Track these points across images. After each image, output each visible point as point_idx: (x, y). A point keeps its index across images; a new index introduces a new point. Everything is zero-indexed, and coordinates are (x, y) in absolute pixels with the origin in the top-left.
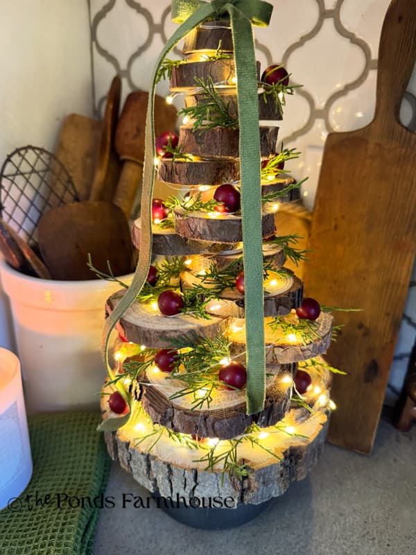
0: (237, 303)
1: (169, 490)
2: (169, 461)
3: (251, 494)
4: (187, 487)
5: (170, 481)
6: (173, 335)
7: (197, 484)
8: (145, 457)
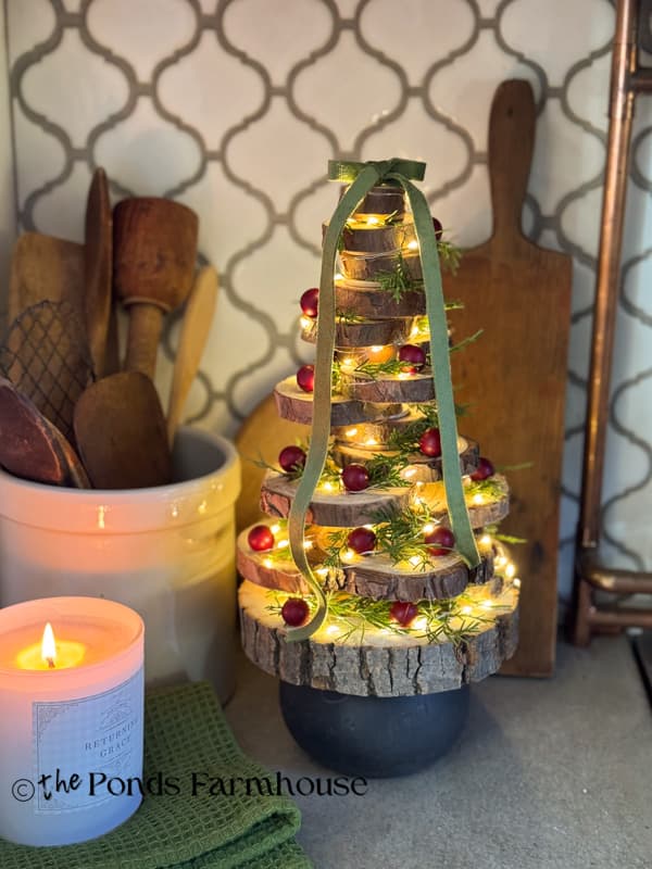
0: (429, 466)
1: (389, 684)
2: (388, 646)
3: (473, 668)
4: (411, 671)
5: (390, 672)
6: (375, 508)
7: (421, 665)
8: (358, 651)
